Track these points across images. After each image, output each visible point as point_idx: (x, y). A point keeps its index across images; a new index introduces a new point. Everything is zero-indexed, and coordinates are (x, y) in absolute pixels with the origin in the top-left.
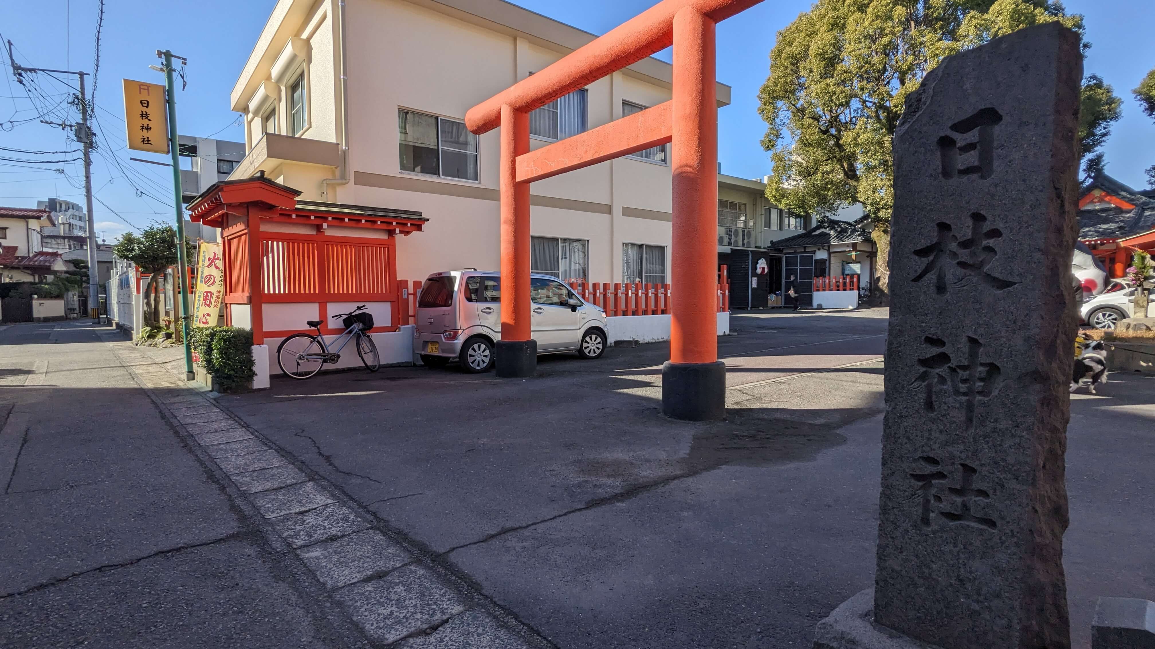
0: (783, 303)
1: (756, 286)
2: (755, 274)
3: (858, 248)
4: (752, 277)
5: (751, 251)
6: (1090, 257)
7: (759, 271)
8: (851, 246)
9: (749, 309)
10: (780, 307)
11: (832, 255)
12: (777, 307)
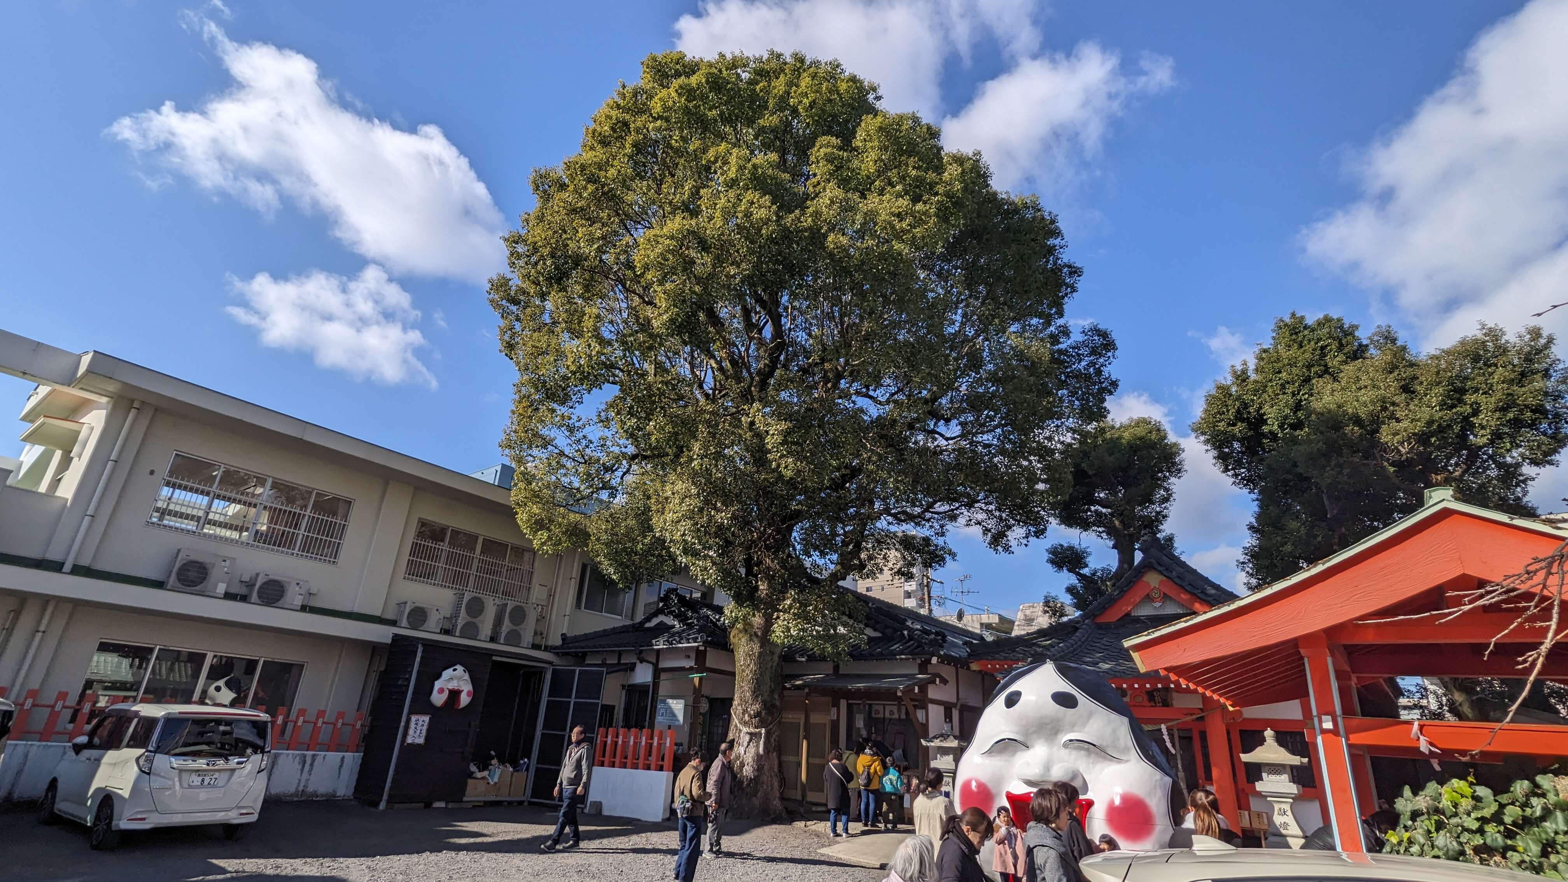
0: (529, 792)
1: (421, 741)
2: (422, 704)
3: (709, 664)
4: (411, 713)
5: (427, 644)
6: (1126, 720)
7: (438, 699)
8: (693, 655)
9: (382, 806)
10: (521, 803)
11: (663, 676)
12: (510, 803)
